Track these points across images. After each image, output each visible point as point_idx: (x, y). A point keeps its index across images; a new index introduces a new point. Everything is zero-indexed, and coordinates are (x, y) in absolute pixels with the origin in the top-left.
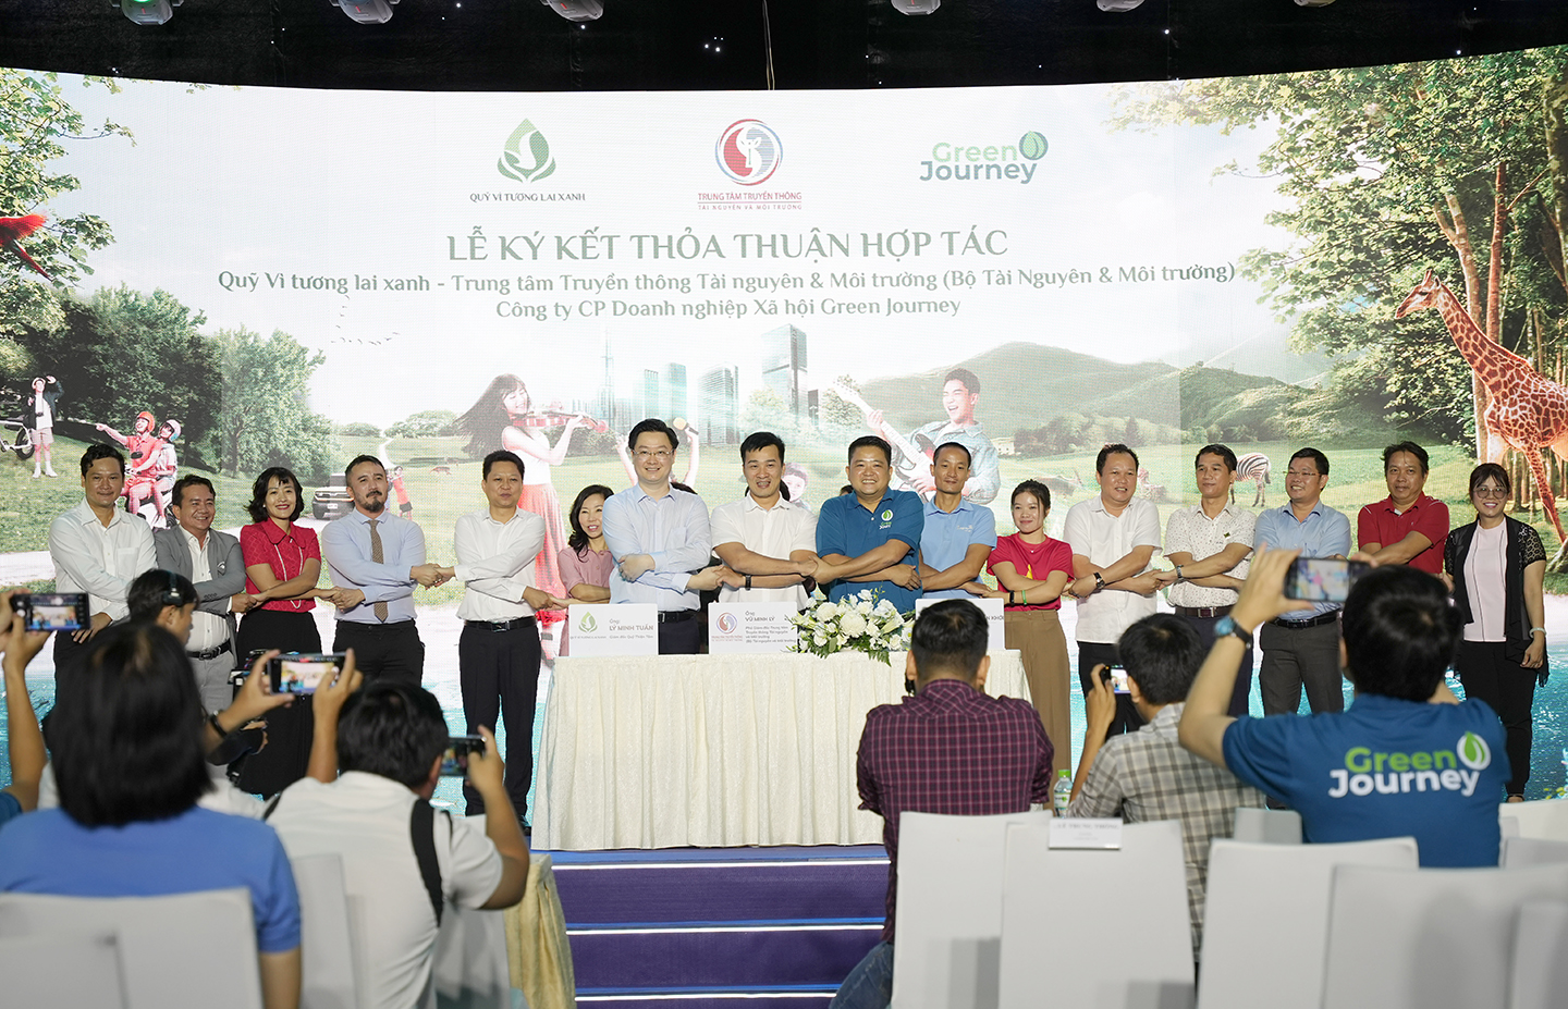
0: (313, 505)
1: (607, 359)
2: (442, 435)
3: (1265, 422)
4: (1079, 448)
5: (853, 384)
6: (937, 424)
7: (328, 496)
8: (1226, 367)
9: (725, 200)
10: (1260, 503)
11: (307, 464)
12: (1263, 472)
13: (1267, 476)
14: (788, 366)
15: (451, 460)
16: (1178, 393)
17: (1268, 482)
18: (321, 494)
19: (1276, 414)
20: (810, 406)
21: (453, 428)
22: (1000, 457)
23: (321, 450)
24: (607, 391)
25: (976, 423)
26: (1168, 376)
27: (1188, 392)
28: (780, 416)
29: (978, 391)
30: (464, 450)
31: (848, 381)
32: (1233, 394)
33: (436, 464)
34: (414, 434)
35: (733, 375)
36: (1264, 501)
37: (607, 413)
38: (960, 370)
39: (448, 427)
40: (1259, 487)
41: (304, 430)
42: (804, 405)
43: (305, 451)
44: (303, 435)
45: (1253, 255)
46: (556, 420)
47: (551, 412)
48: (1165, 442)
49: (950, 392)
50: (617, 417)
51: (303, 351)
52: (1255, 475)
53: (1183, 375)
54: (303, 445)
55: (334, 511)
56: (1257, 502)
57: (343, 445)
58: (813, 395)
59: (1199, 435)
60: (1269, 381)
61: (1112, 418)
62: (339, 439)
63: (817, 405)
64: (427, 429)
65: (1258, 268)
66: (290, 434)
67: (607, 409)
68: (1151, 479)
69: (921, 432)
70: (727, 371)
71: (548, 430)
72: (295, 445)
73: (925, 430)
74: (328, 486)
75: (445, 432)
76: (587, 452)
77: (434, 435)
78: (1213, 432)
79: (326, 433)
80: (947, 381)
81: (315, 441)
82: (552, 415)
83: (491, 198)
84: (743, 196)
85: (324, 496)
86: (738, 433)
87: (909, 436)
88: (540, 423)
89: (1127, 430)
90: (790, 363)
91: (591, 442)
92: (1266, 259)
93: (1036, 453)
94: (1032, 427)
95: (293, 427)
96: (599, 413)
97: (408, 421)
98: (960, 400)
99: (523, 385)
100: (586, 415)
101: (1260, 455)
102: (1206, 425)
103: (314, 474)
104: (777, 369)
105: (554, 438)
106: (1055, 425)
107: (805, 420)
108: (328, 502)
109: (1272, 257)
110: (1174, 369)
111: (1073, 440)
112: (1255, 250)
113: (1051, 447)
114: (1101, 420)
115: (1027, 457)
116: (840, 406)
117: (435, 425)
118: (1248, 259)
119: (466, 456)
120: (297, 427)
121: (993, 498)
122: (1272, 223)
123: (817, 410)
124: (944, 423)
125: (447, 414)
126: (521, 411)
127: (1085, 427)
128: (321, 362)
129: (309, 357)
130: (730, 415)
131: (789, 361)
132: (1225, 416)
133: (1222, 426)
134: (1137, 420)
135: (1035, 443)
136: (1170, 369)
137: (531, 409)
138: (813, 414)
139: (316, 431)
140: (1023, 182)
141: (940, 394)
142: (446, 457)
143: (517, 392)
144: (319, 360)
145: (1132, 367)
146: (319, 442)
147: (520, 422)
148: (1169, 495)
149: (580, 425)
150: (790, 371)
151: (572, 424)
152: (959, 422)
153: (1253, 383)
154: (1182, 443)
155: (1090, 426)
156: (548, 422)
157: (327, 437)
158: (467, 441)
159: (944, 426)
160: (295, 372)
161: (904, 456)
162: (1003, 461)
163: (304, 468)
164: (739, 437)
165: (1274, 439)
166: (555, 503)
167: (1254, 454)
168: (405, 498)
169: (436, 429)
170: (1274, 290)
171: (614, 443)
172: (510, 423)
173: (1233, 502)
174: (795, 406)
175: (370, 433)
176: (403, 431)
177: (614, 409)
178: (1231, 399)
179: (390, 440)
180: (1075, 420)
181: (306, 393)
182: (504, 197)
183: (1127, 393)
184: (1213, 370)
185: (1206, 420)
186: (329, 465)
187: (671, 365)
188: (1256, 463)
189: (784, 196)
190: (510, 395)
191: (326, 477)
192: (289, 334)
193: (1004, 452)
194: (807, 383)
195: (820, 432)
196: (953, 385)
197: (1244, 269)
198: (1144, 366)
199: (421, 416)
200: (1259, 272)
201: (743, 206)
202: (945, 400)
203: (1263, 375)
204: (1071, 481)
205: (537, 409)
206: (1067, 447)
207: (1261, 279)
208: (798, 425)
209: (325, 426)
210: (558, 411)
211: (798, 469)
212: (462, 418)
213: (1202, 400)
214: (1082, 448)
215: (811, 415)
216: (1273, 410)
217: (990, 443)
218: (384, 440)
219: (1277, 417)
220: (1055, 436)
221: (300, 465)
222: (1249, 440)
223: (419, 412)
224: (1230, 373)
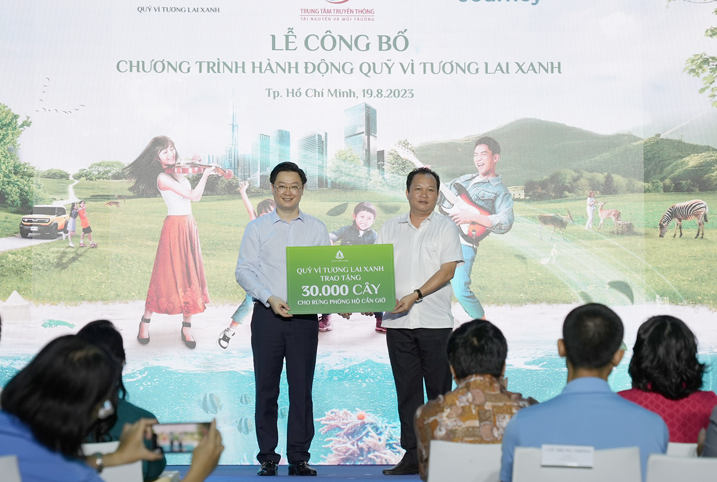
0: (21, 228)
1: (233, 126)
2: (114, 179)
3: (704, 178)
4: (571, 194)
5: (409, 146)
6: (469, 176)
7: (31, 221)
8: (677, 138)
9: (320, 14)
10: (700, 236)
11: (16, 197)
12: (702, 213)
13: (705, 216)
14: (363, 133)
15: (120, 197)
16: (643, 156)
17: (706, 221)
18: (26, 220)
19: (712, 172)
20: (378, 161)
21: (122, 173)
22: (514, 200)
23: (26, 188)
24: (233, 149)
25: (497, 176)
26: (635, 144)
27: (650, 155)
28: (357, 168)
29: (499, 153)
30: (130, 189)
31: (406, 144)
32: (681, 157)
33: (109, 199)
34: (94, 178)
35: (323, 139)
36: (703, 234)
37: (233, 165)
38: (486, 138)
39: (118, 173)
40: (700, 224)
41: (16, 174)
42: (374, 161)
43: (16, 189)
44: (14, 178)
45: (697, 58)
46: (196, 169)
47: (192, 163)
48: (633, 191)
49: (479, 153)
50: (240, 168)
51: (16, 117)
52: (697, 215)
53: (646, 143)
54: (14, 184)
55: (35, 232)
56: (698, 235)
57: (43, 184)
58: (381, 154)
59: (657, 187)
60: (707, 149)
61: (595, 174)
62: (39, 180)
63: (383, 161)
64: (103, 174)
65: (700, 67)
66: (5, 176)
67: (233, 162)
68: (622, 218)
69: (458, 181)
70: (320, 136)
71: (190, 176)
72: (8, 184)
73: (460, 180)
74: (31, 214)
75: (116, 177)
76: (218, 192)
77: (108, 179)
78: (667, 184)
79: (30, 176)
80: (477, 145)
81: (22, 182)
82: (193, 165)
83: (152, 10)
84: (332, 11)
85: (28, 221)
86: (326, 180)
87: (449, 184)
88: (185, 171)
89: (606, 182)
90: (365, 131)
91: (221, 185)
92: (706, 61)
93: (540, 198)
94: (537, 179)
95: (7, 171)
96: (227, 164)
97: (90, 168)
98: (485, 159)
99: (173, 145)
100: (216, 165)
101: (700, 201)
102: (662, 179)
103: (22, 205)
104: (355, 135)
105: (194, 182)
106: (554, 178)
107: (375, 172)
108: (31, 225)
109: (710, 60)
110: (640, 139)
111: (566, 189)
112: (698, 55)
113: (551, 194)
114: (587, 175)
115: (534, 200)
116: (400, 162)
117: (109, 171)
118: (693, 61)
119: (131, 194)
120: (10, 171)
121: (509, 230)
122: (711, 36)
123: (383, 165)
124: (474, 175)
125: (118, 164)
126: (171, 163)
127: (576, 180)
128: (28, 125)
129: (20, 122)
130: (321, 167)
131: (363, 129)
132: (676, 173)
133: (674, 180)
134: (613, 175)
135: (539, 190)
136: (636, 139)
137: (178, 161)
138: (380, 167)
139: (24, 174)
140: (533, 4)
141: (472, 154)
142: (116, 194)
143: (169, 149)
144: (26, 124)
145: (608, 138)
146: (25, 183)
147: (170, 170)
148: (636, 229)
149: (213, 173)
150: (365, 137)
151: (207, 172)
152: (485, 174)
153: (696, 149)
154: (645, 192)
155: (578, 179)
156: (190, 170)
157: (31, 179)
158: (132, 183)
159: (474, 178)
160: (10, 132)
161: (445, 199)
162: (516, 203)
163: (14, 201)
164: (327, 183)
165: (711, 190)
166: (194, 228)
167: (696, 200)
168: (86, 224)
169: (110, 174)
170: (711, 83)
171: (237, 186)
172: (163, 171)
173: (681, 235)
174: (368, 162)
175: (62, 176)
176: (86, 176)
177: (238, 162)
178: (680, 161)
179: (77, 182)
180: (568, 174)
181: (17, 147)
182: (161, 10)
183: (606, 155)
184: (667, 140)
185: (662, 176)
186: (33, 199)
187: (279, 130)
188: (697, 207)
189: (362, 11)
190: (164, 151)
191: (30, 208)
192: (6, 105)
193: (517, 196)
194: (377, 145)
195: (385, 180)
196: (481, 149)
197: (690, 68)
198: (618, 136)
199: (100, 165)
200: (700, 71)
201: (332, 18)
202: (476, 159)
203: (704, 144)
204: (565, 218)
205: (183, 161)
206: (562, 193)
207: (702, 76)
208: (369, 175)
209: (30, 171)
210: (198, 163)
211: (369, 207)
212: (128, 167)
213: (659, 162)
214: (573, 194)
215: (379, 168)
216: (710, 169)
217: (507, 190)
218: (72, 182)
219: (713, 174)
220: (553, 186)
221: (11, 199)
222: (693, 190)
223: (98, 162)
224: (680, 142)
